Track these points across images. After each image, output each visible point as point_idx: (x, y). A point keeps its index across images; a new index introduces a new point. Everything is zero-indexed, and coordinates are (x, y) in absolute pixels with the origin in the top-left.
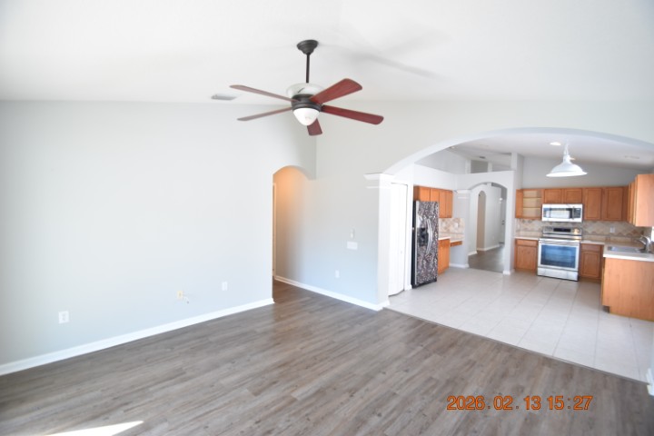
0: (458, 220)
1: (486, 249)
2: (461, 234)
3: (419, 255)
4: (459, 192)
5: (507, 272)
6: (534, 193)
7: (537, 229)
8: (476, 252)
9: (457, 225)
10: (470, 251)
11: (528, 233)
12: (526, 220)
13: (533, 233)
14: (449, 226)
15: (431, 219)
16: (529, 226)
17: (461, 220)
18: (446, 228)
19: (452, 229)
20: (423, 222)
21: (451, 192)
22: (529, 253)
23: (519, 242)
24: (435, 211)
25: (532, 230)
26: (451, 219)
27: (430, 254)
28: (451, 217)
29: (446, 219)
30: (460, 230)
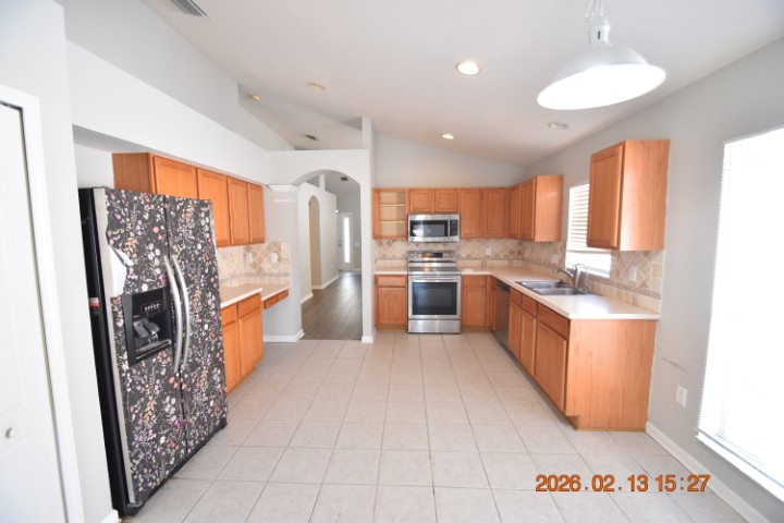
0: (276, 248)
1: (323, 286)
2: (286, 275)
3: (130, 399)
4: (275, 188)
5: (368, 338)
6: (393, 197)
7: (399, 256)
8: (311, 295)
9: (275, 257)
10: (302, 296)
11: (389, 263)
12: (385, 242)
13: (396, 263)
14: (261, 261)
15: (184, 256)
16: (389, 252)
17: (284, 247)
18: (254, 265)
19: (266, 266)
20: (142, 268)
21: (258, 188)
22: (396, 297)
23: (382, 281)
24: (198, 230)
25: (393, 258)
26: (265, 246)
27: (194, 366)
28: (262, 241)
29: (254, 247)
30: (282, 267)
